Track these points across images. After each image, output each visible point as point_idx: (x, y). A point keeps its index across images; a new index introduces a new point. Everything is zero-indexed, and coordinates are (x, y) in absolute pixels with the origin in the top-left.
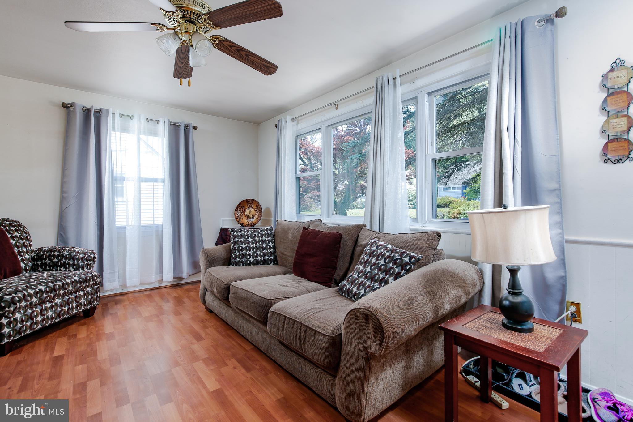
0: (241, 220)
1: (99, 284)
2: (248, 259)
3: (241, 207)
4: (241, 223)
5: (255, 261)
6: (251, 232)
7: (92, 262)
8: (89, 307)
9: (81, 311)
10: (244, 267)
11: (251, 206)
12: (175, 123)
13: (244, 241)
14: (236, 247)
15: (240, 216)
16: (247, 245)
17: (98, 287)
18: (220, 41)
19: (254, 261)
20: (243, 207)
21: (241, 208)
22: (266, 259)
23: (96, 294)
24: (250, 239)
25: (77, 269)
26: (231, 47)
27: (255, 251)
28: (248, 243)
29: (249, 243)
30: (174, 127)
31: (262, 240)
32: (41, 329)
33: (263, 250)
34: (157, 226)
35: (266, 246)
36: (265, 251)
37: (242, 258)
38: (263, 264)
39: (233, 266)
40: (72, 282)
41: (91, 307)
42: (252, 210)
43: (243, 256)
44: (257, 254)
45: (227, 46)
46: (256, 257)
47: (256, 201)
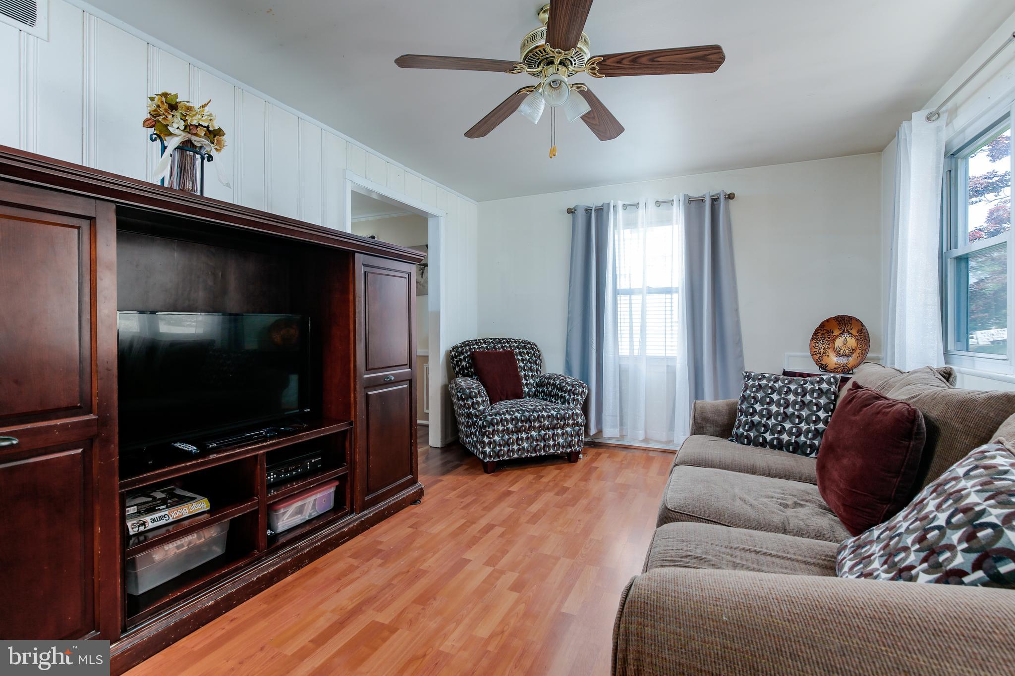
0: (825, 358)
1: (581, 425)
2: (761, 434)
3: (825, 332)
4: (822, 365)
5: (775, 441)
6: (783, 382)
7: (579, 397)
8: (568, 450)
9: (559, 452)
10: (751, 447)
11: (847, 330)
12: (698, 197)
13: (762, 398)
14: (744, 406)
15: (822, 350)
16: (765, 406)
17: (580, 429)
18: (599, 64)
19: (772, 440)
20: (830, 332)
21: (826, 335)
22: (802, 442)
23: (577, 437)
24: (775, 397)
25: (563, 403)
26: (619, 62)
27: (780, 422)
28: (768, 404)
29: (772, 401)
30: (693, 204)
31: (802, 401)
32: (516, 459)
33: (800, 423)
34: (667, 359)
35: (809, 416)
36: (804, 426)
37: (750, 430)
38: (794, 452)
39: (732, 440)
40: (549, 417)
41: (571, 452)
42: (849, 339)
43: (753, 425)
44: (783, 427)
45: (614, 65)
46: (780, 433)
47: (858, 320)
